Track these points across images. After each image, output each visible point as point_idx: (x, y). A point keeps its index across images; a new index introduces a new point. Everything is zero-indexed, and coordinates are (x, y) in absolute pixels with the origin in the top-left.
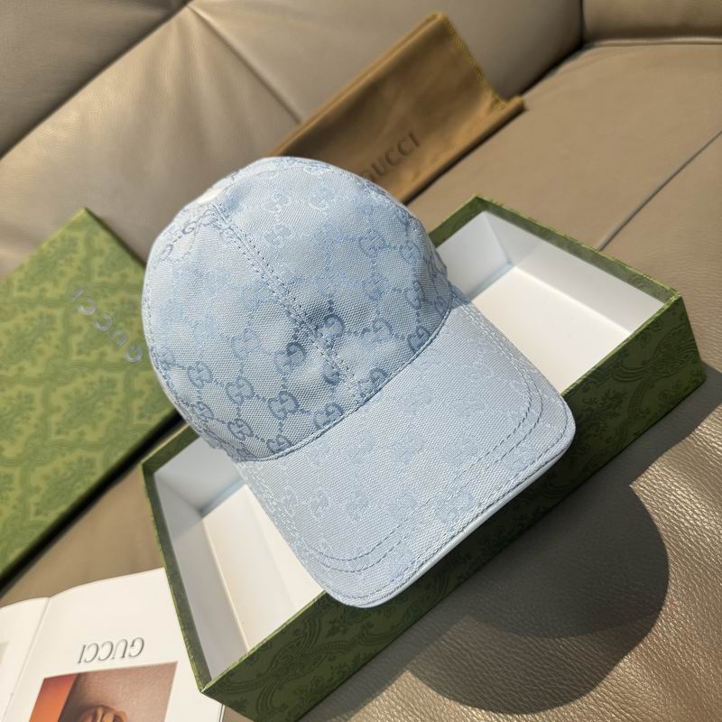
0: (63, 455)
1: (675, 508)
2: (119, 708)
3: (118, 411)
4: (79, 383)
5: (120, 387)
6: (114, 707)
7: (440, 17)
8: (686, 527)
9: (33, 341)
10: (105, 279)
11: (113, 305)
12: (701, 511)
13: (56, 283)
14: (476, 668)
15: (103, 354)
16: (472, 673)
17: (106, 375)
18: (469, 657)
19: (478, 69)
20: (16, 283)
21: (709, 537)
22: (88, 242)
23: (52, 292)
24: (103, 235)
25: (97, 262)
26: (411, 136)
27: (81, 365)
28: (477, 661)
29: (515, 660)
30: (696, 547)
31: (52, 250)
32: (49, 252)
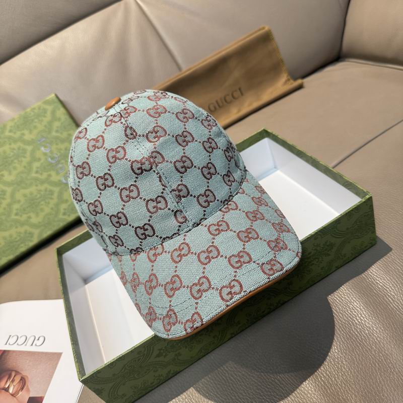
0: (16, 227)
1: (352, 312)
2: (24, 373)
3: (52, 209)
4: (33, 189)
5: (55, 195)
6: (22, 372)
7: (267, 29)
8: (356, 323)
9: (12, 161)
10: (59, 134)
11: (61, 149)
12: (365, 316)
13: (31, 132)
14: (229, 381)
15: (50, 176)
16: (227, 384)
17: (50, 187)
18: (227, 375)
19: (282, 61)
20: (8, 128)
21: (368, 330)
22: (53, 112)
23: (28, 137)
24: (62, 110)
25: (56, 124)
26: (240, 89)
27: (36, 179)
28: (231, 378)
29: (252, 380)
30: (359, 334)
31: (32, 114)
32: (30, 114)
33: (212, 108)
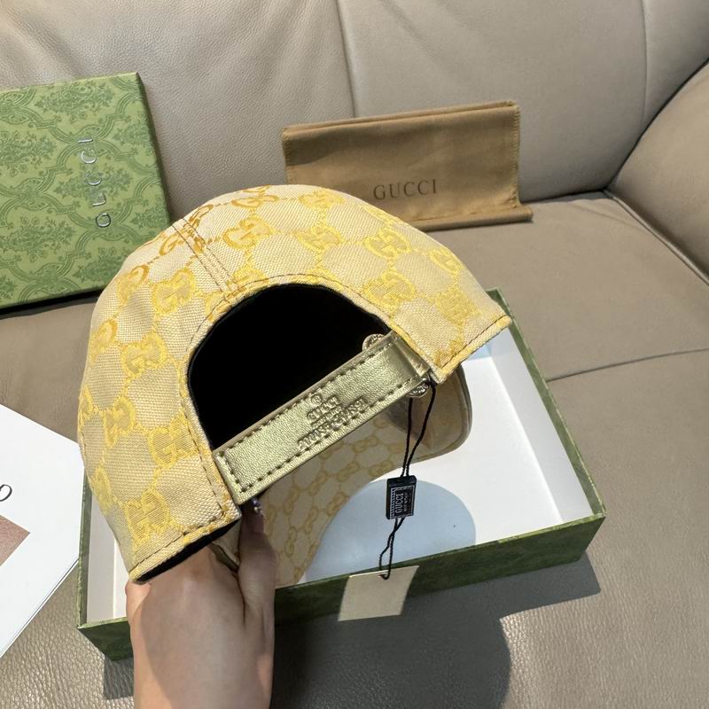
3: (60, 259)
4: (42, 215)
5: (75, 239)
7: (514, 108)
10: (117, 143)
11: (111, 169)
13: (72, 121)
15: (77, 204)
17: (69, 223)
20: (37, 98)
22: (123, 102)
23: (65, 126)
24: (139, 105)
25: (120, 125)
26: (434, 181)
27: (53, 202)
31: (87, 90)
32: (82, 89)
33: (379, 194)
